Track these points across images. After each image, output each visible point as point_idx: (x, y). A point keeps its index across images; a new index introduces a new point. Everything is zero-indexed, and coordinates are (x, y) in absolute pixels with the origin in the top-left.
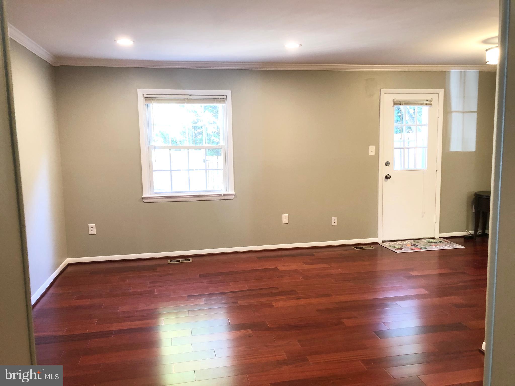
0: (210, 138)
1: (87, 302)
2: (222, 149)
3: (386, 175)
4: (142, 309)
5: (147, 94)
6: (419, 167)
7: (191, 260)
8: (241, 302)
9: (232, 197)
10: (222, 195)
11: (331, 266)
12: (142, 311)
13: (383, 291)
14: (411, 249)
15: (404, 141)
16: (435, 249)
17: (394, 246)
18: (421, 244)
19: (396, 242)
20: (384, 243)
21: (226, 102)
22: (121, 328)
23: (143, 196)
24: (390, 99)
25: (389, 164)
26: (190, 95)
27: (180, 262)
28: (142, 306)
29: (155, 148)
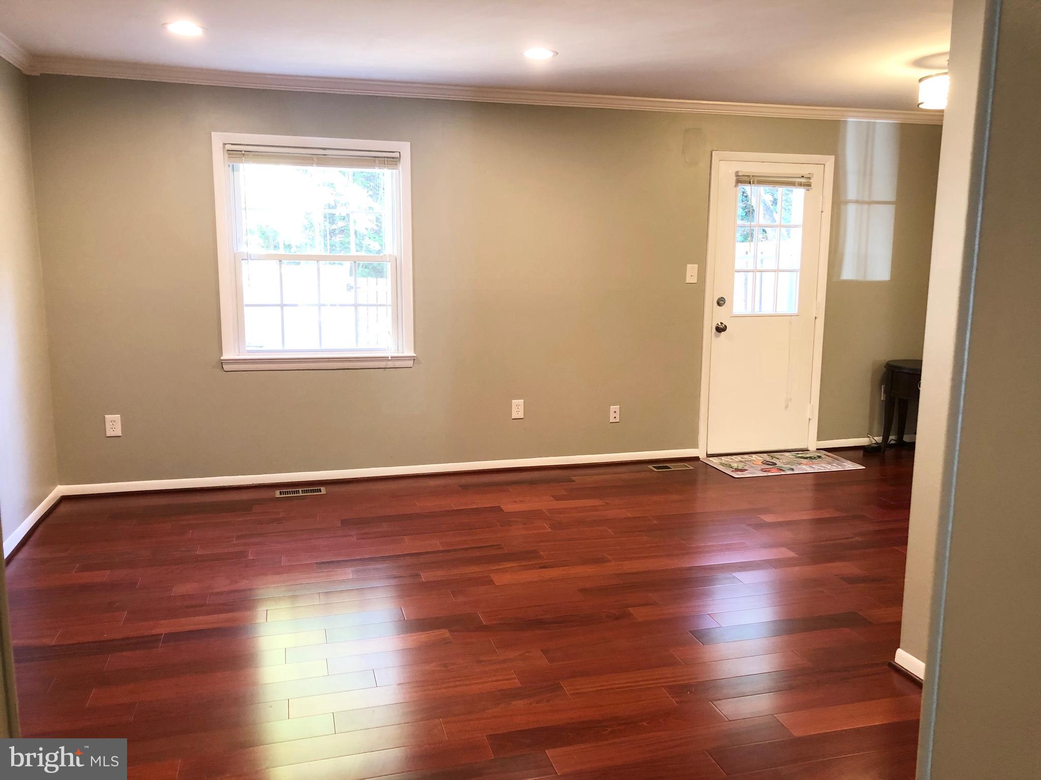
0: (361, 241)
1: (103, 576)
2: (389, 265)
3: (718, 324)
4: (223, 589)
5: (232, 144)
6: (783, 309)
7: (323, 490)
8: (425, 576)
9: (410, 363)
10: (390, 358)
11: (606, 503)
12: (221, 593)
13: (708, 552)
14: (762, 470)
15: (755, 257)
16: (808, 470)
17: (730, 465)
18: (782, 461)
19: (733, 457)
20: (711, 459)
21: (400, 167)
22: (179, 629)
23: (222, 358)
24: (730, 172)
25: (725, 303)
26: (324, 149)
27: (301, 494)
28: (221, 584)
29: (248, 258)
